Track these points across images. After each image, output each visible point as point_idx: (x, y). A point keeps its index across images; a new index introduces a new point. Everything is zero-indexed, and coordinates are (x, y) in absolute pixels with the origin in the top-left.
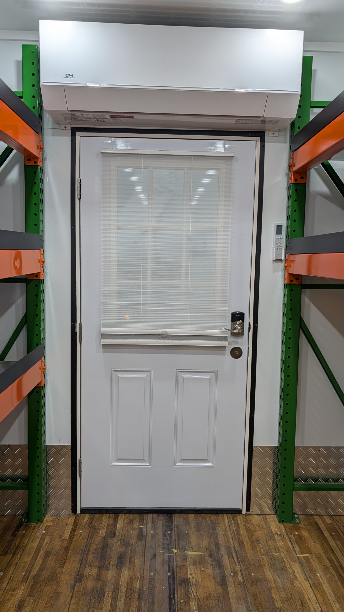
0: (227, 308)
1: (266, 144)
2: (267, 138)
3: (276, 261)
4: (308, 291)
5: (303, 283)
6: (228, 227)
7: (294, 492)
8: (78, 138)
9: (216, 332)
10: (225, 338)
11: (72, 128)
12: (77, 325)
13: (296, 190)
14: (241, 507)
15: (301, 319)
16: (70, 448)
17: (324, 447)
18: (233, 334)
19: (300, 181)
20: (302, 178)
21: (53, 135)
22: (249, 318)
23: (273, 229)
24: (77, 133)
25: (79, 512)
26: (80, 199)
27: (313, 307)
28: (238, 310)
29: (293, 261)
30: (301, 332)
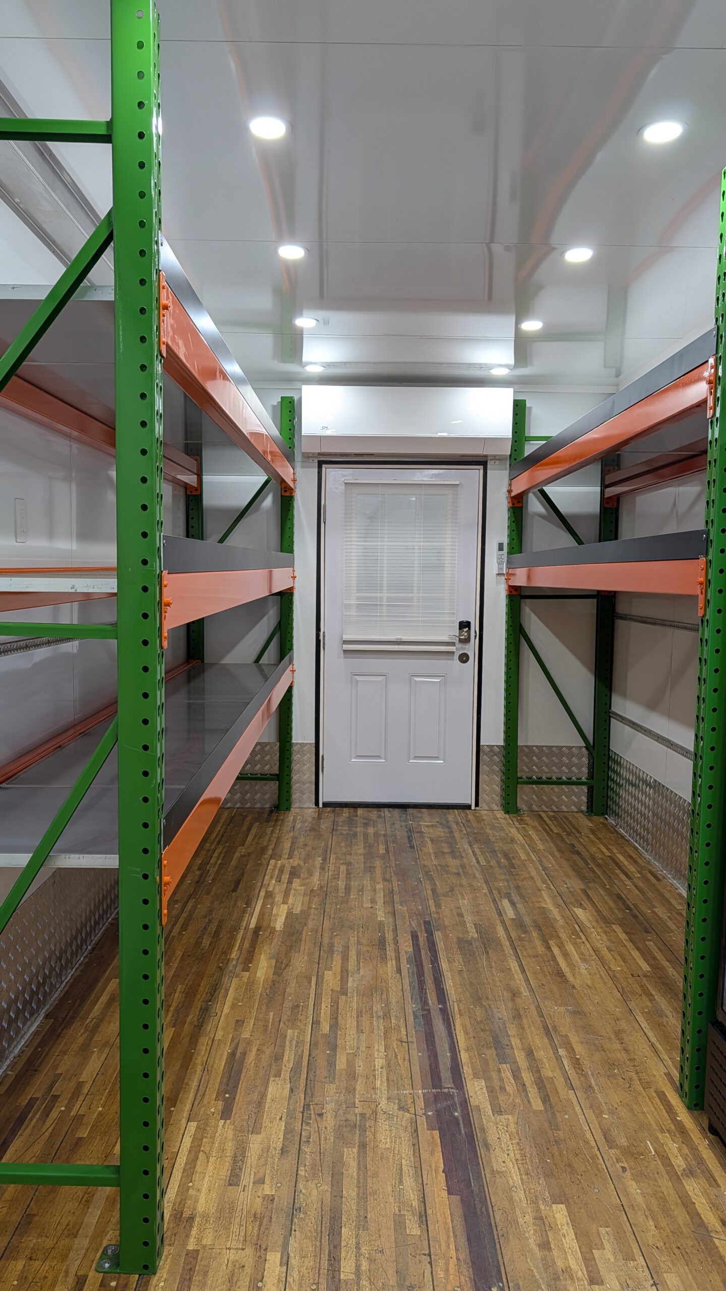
0: (455, 619)
1: (488, 472)
2: (489, 466)
3: (498, 574)
4: (528, 600)
5: (522, 594)
6: (455, 545)
7: (518, 785)
8: (323, 469)
9: (445, 639)
10: (453, 644)
11: (319, 462)
12: (321, 633)
13: (514, 513)
14: (469, 803)
15: (521, 625)
16: (314, 745)
17: (546, 746)
18: (461, 641)
19: (517, 505)
20: (518, 502)
21: (302, 467)
22: (475, 626)
23: (496, 547)
24: (323, 466)
25: (321, 805)
26: (325, 523)
27: (533, 616)
28: (465, 619)
29: (514, 575)
30: (521, 636)
